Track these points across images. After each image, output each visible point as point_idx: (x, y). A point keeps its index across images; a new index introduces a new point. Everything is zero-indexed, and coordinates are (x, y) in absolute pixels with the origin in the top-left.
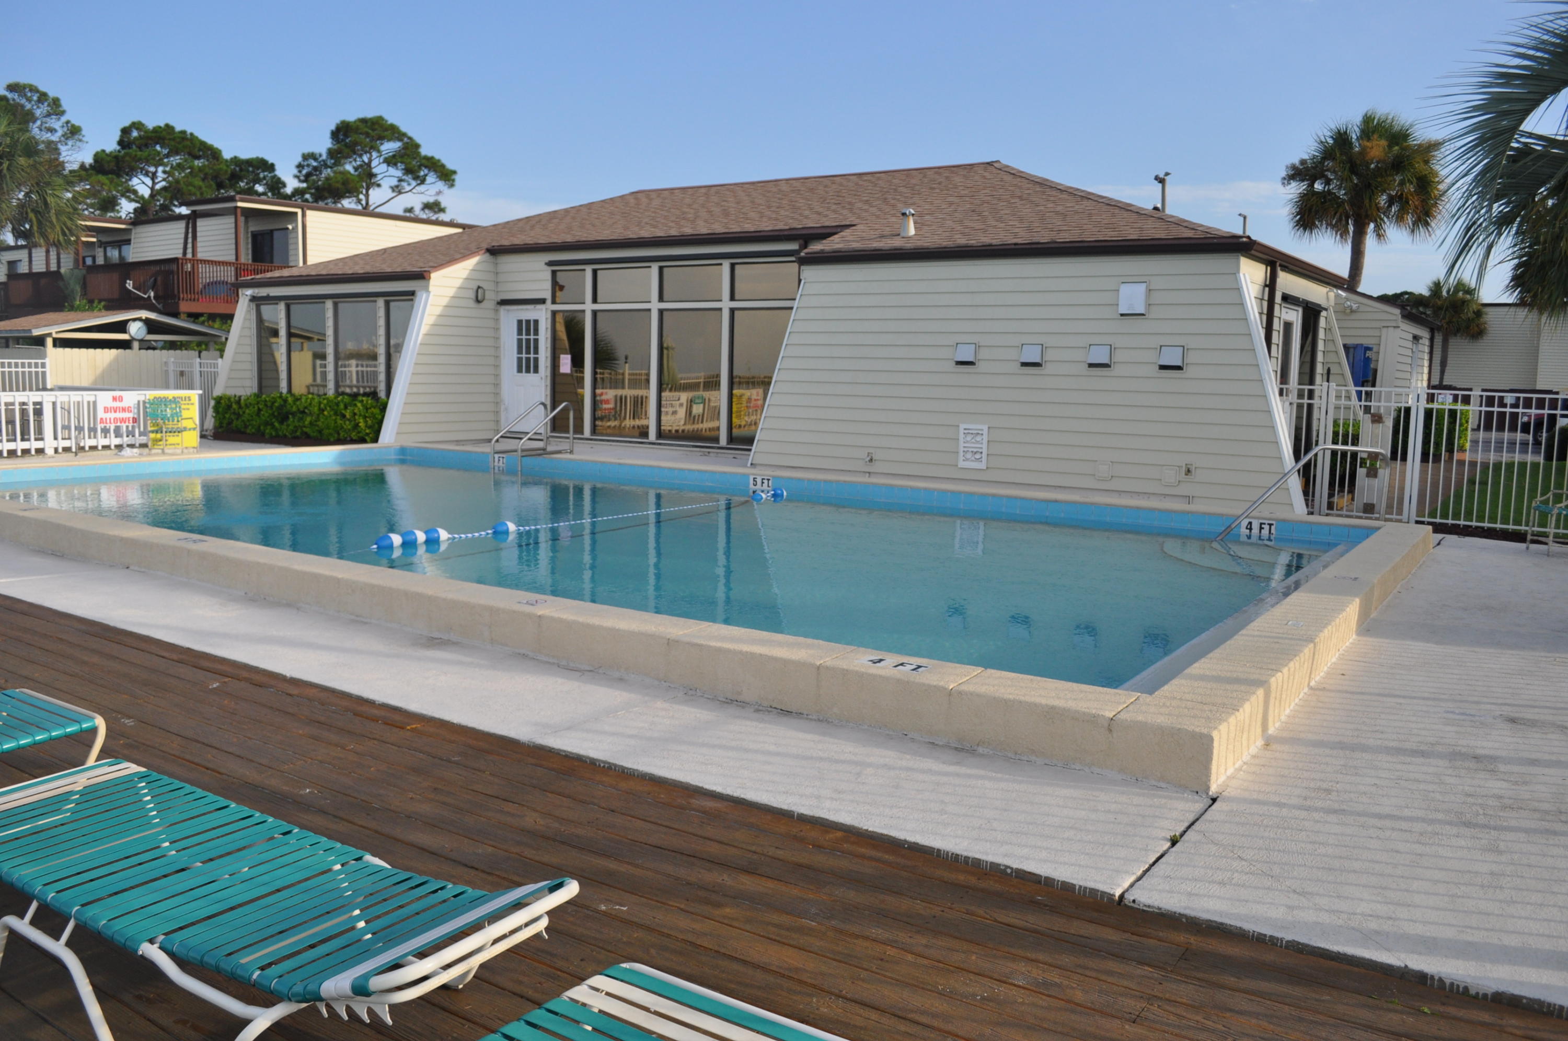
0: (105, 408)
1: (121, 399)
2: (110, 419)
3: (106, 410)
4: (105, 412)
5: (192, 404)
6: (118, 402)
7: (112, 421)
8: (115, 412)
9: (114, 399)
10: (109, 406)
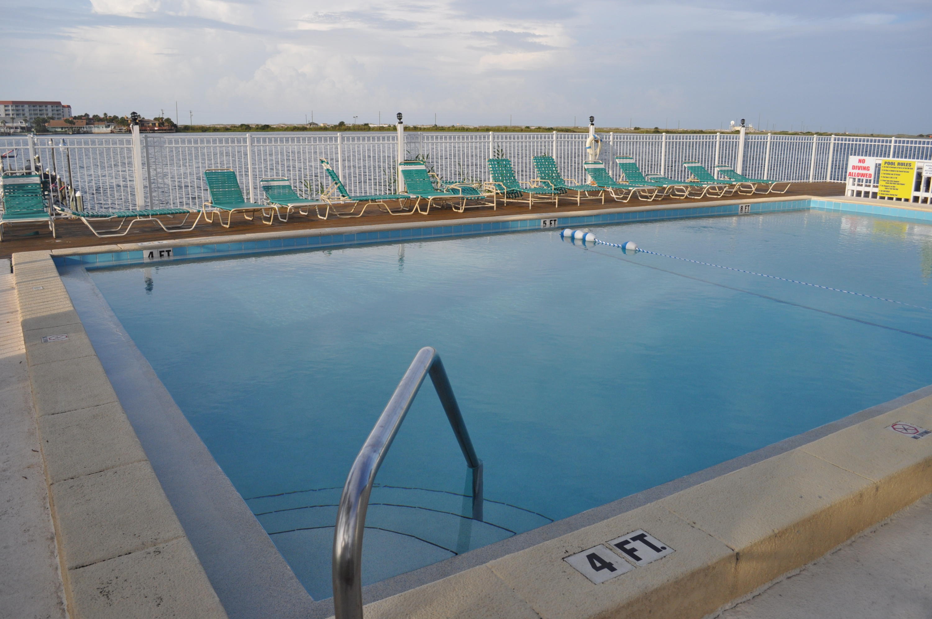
0: (853, 166)
1: (863, 161)
2: (855, 173)
3: (854, 167)
4: (853, 169)
5: (912, 169)
6: (862, 163)
7: (856, 175)
8: (859, 169)
9: (860, 161)
10: (855, 165)
